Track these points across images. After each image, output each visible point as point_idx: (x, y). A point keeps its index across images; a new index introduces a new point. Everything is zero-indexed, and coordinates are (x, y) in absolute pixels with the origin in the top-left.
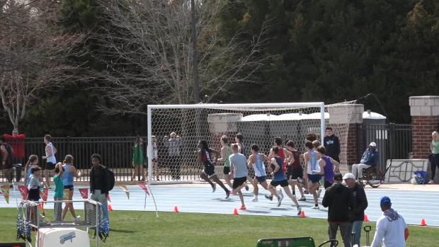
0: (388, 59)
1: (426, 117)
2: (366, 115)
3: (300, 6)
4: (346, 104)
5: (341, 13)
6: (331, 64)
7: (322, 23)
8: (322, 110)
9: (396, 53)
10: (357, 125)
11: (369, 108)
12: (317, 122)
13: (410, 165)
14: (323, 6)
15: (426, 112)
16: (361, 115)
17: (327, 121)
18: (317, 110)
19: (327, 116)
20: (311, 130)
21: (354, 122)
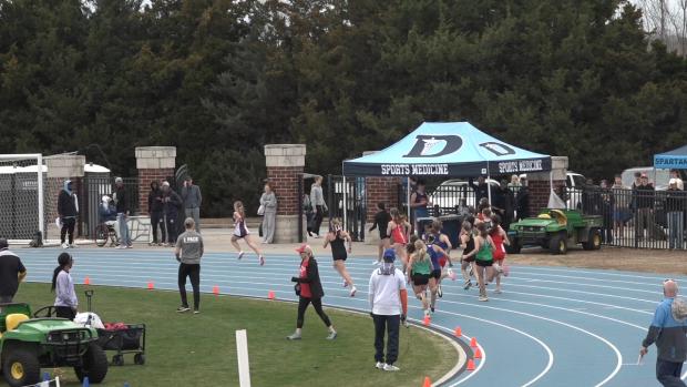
0: (111, 106)
1: (153, 170)
2: (88, 168)
3: (14, 46)
4: (66, 155)
5: (61, 55)
6: (49, 112)
7: (38, 66)
8: (40, 161)
9: (120, 99)
10: (78, 178)
11: (91, 160)
12: (35, 175)
13: (136, 222)
14: (39, 48)
15: (154, 164)
16: (82, 167)
17: (44, 174)
18: (34, 162)
19: (45, 169)
20: (27, 184)
21: (75, 175)
